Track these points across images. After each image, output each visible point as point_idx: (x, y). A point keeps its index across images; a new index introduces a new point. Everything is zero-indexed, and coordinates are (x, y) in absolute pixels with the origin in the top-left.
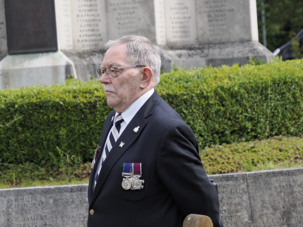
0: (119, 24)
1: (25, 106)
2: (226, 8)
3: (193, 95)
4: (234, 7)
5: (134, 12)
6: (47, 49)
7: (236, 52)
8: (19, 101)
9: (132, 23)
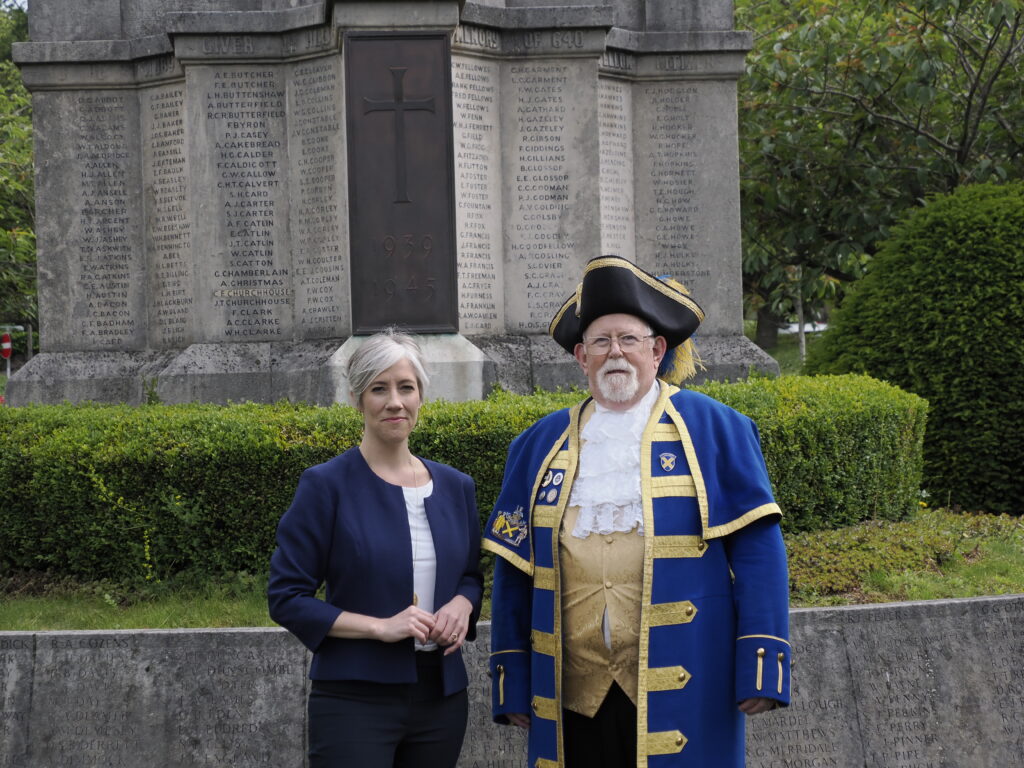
0: (530, 286)
1: (456, 442)
2: (696, 269)
3: (768, 432)
4: (710, 269)
5: (559, 265)
6: (436, 328)
7: (718, 354)
8: (440, 430)
9: (556, 285)
